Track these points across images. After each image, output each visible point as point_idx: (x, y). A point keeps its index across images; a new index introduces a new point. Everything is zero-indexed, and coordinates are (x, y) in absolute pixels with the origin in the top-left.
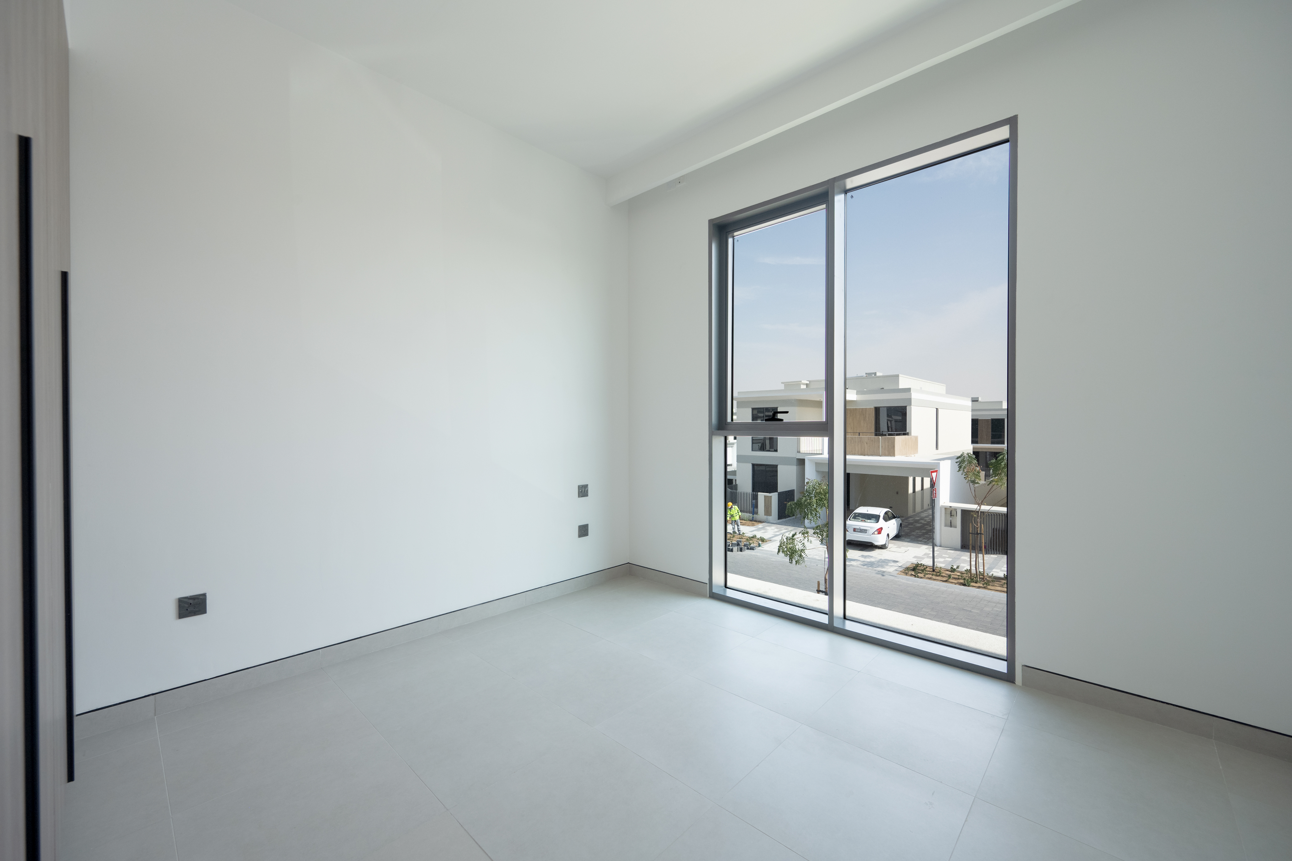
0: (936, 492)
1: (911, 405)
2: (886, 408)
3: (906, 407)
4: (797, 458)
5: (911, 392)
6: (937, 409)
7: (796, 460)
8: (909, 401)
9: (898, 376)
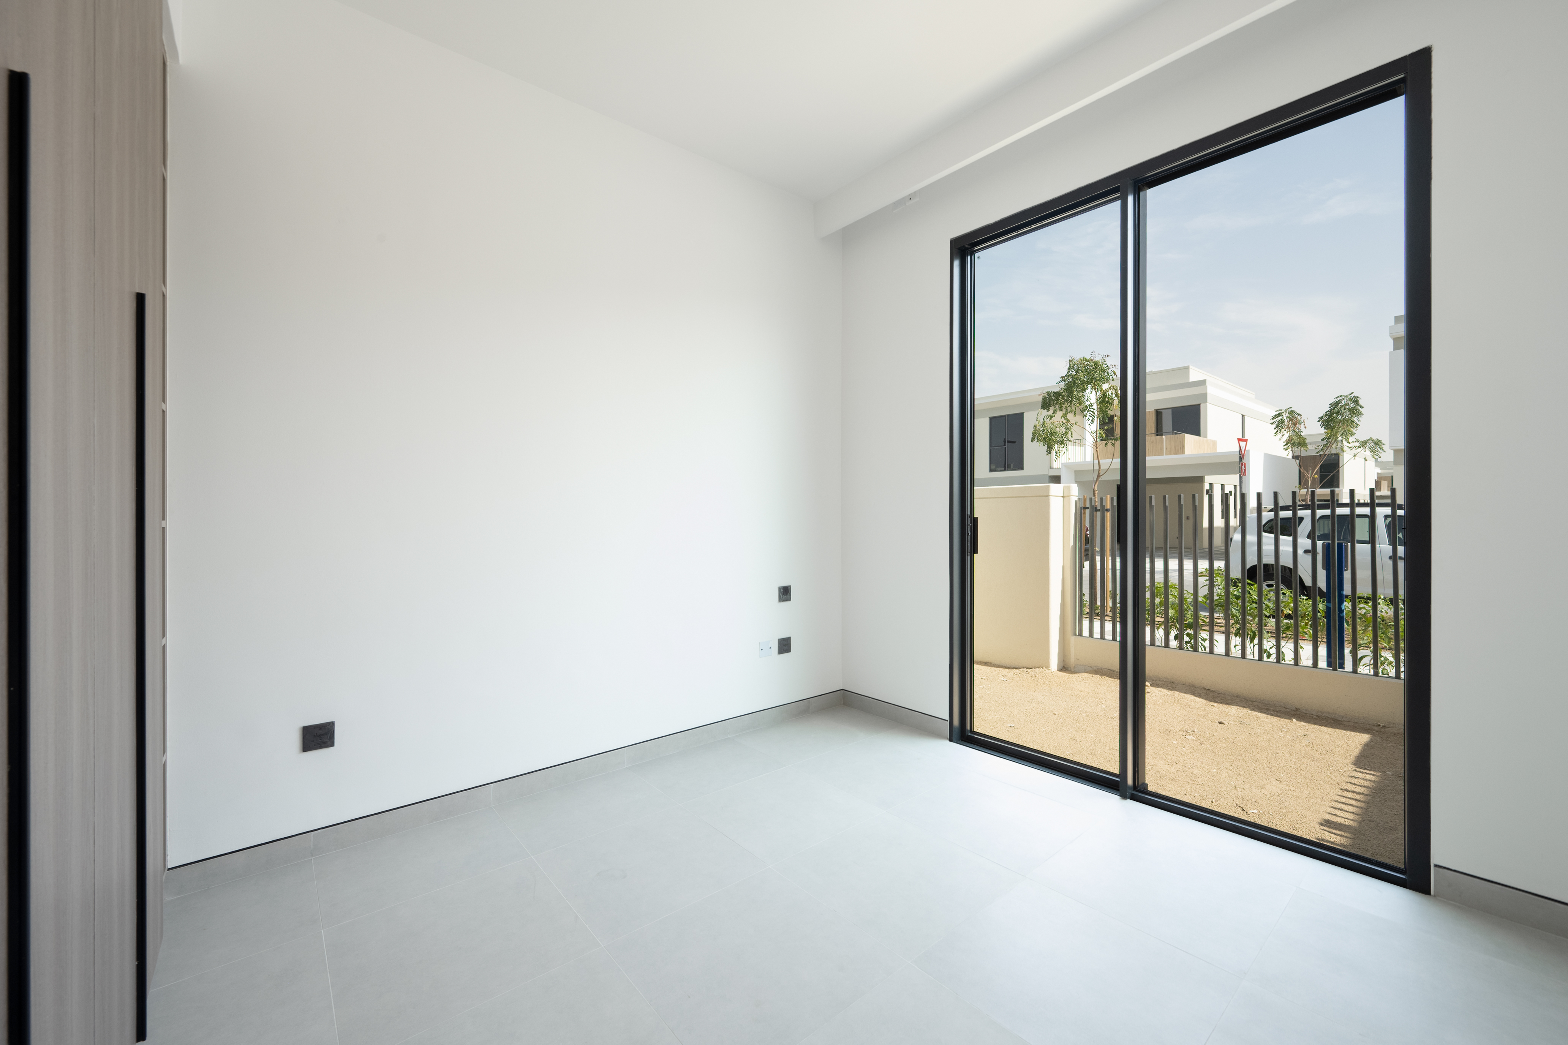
0: (1245, 467)
1: (1206, 401)
2: (1171, 410)
3: (1199, 405)
4: (1049, 475)
5: (1207, 385)
6: (1243, 416)
7: (1048, 477)
8: (1204, 396)
9: (1187, 368)
